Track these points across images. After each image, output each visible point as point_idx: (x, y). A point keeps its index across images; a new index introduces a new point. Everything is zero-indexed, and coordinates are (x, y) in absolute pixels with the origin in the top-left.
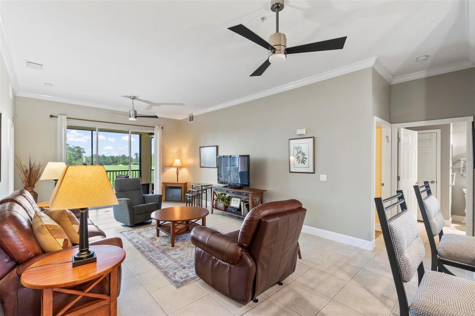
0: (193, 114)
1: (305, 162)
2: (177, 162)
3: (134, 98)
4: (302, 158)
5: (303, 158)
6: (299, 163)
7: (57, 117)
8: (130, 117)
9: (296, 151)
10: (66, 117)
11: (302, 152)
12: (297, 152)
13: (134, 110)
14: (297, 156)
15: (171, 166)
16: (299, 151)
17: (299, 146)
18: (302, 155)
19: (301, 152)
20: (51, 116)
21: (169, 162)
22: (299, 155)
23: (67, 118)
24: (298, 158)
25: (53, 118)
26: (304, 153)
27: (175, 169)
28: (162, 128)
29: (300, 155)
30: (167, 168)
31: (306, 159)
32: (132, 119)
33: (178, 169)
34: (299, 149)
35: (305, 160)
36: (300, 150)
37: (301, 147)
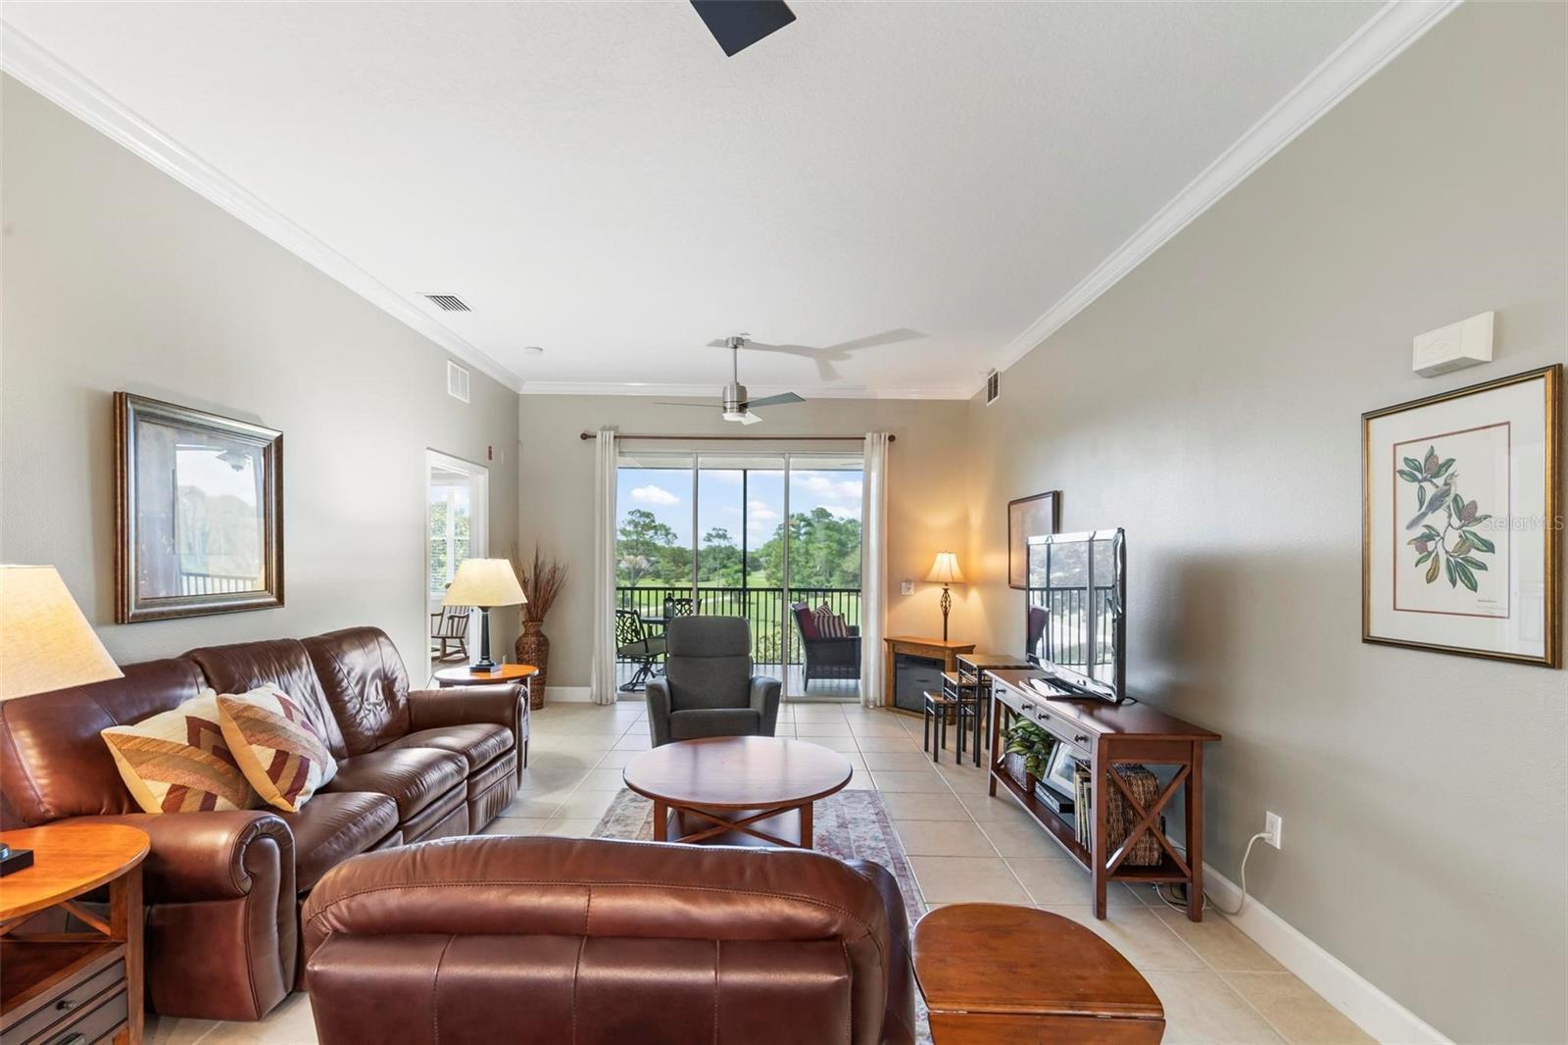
0: (995, 367)
1: (1477, 573)
2: (945, 564)
3: (738, 343)
4: (1452, 539)
5: (1464, 539)
6: (1431, 577)
7: (595, 437)
8: (725, 408)
9: (1408, 490)
10: (612, 433)
11: (1456, 499)
12: (1421, 503)
13: (738, 384)
14: (1419, 531)
15: (924, 581)
16: (1430, 491)
17: (1431, 455)
18: (1455, 521)
19: (1449, 500)
20: (584, 437)
21: (916, 564)
22: (1430, 519)
23: (615, 437)
24: (1421, 542)
25: (588, 440)
26: (1474, 505)
27: (939, 591)
28: (892, 438)
29: (1438, 519)
30: (912, 586)
31: (1490, 547)
32: (731, 416)
33: (946, 591)
34: (1437, 475)
35: (1474, 554)
36: (1440, 481)
37: (1450, 462)
